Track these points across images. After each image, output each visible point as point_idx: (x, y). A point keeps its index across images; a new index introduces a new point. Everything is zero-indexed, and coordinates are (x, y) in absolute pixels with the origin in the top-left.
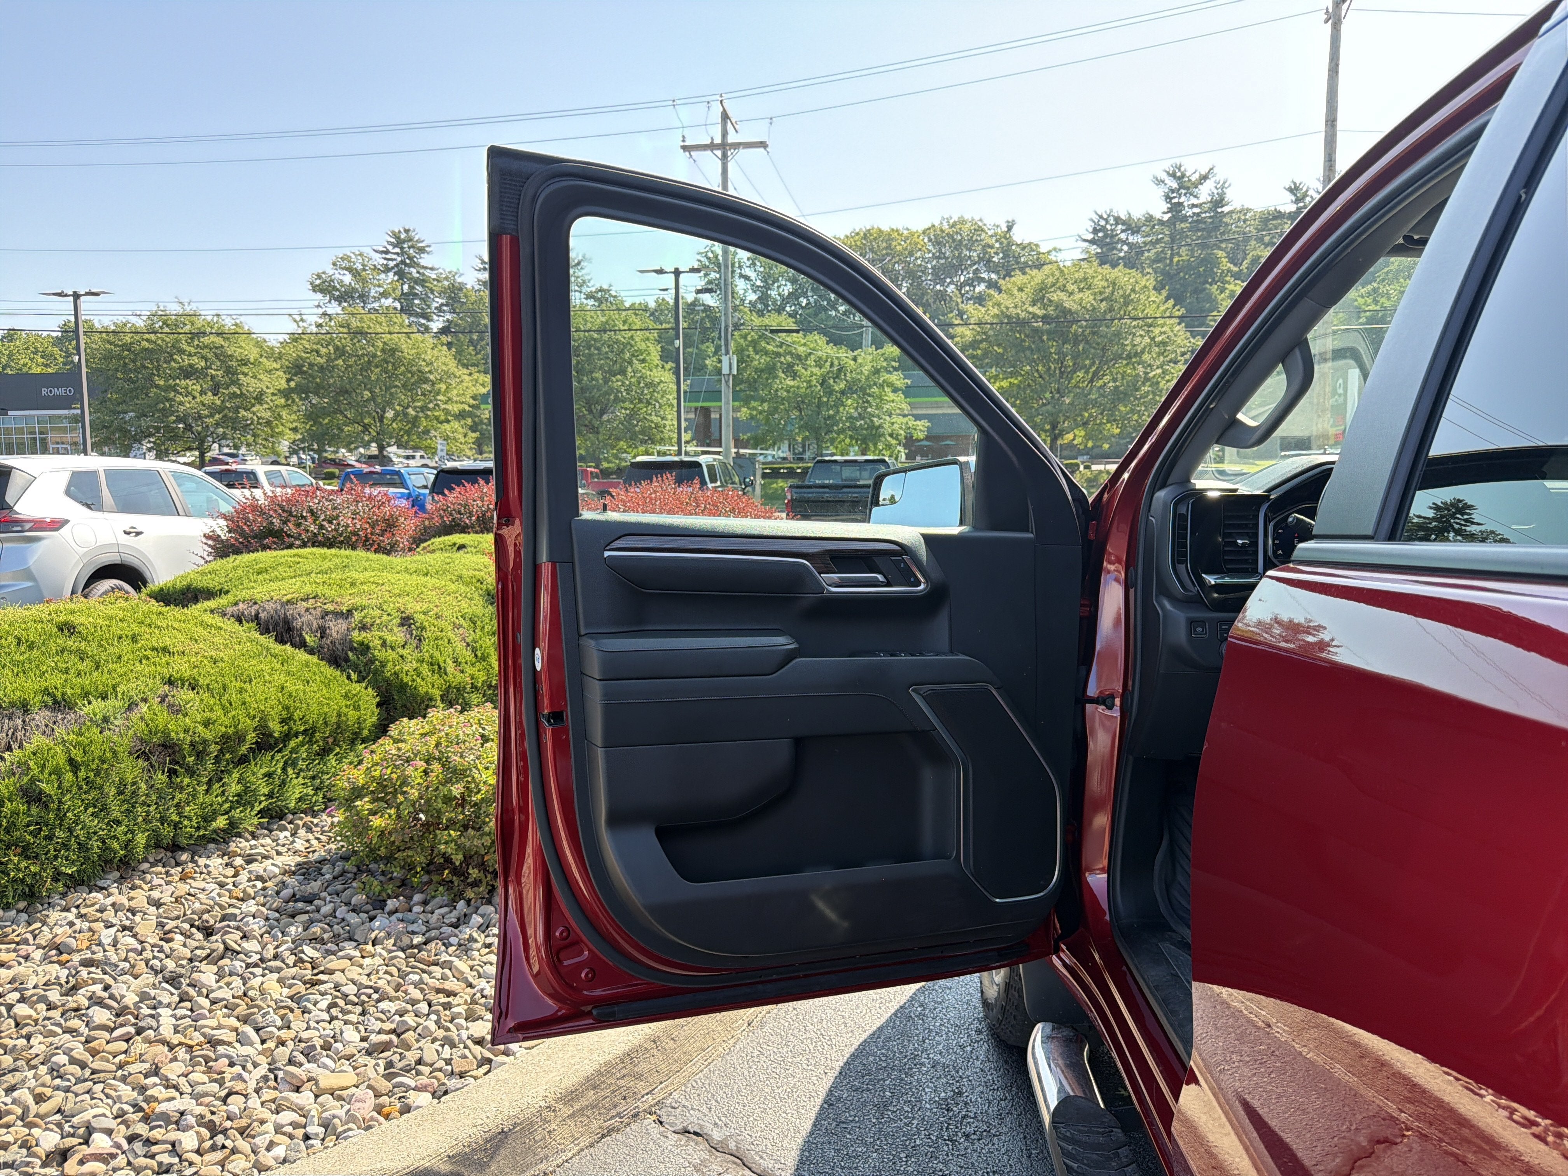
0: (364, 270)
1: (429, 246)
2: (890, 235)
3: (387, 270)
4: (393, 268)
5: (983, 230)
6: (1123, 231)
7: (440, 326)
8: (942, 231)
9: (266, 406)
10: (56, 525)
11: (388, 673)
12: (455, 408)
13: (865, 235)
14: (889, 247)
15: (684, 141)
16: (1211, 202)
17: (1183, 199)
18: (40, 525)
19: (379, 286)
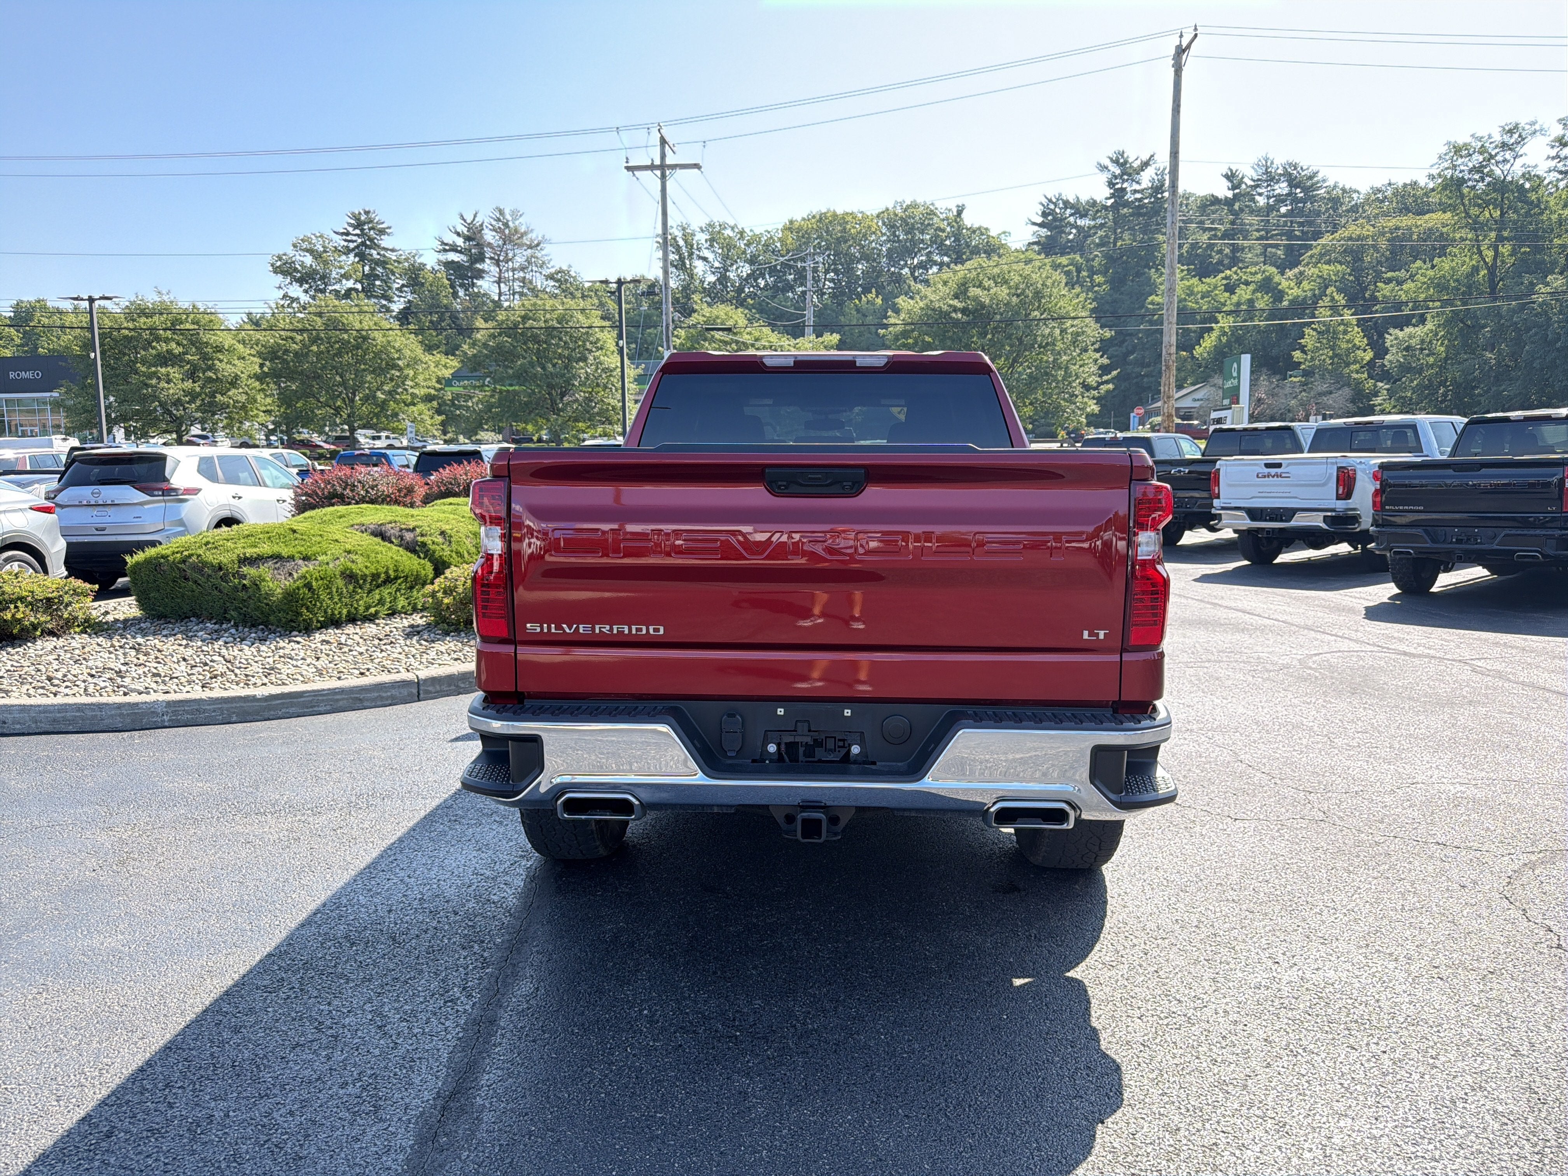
0: (325, 251)
1: (389, 228)
2: (844, 218)
3: (347, 251)
4: (353, 249)
5: (935, 214)
6: (1071, 215)
7: (402, 307)
8: (896, 215)
9: (241, 390)
10: (195, 491)
11: (437, 555)
12: (421, 392)
13: (821, 219)
14: (844, 230)
15: (627, 162)
16: (1152, 188)
17: (1125, 185)
18: (189, 491)
19: (341, 267)
